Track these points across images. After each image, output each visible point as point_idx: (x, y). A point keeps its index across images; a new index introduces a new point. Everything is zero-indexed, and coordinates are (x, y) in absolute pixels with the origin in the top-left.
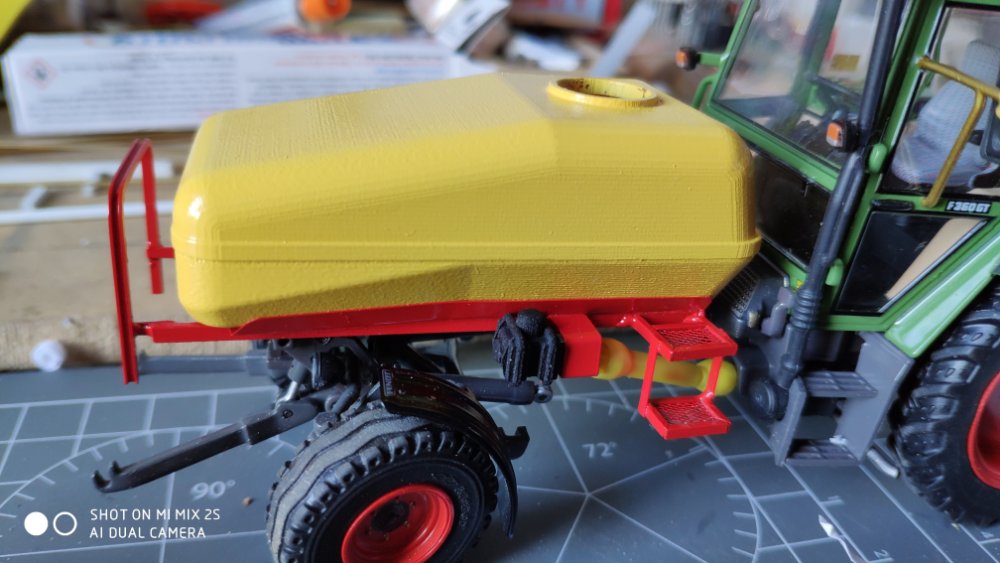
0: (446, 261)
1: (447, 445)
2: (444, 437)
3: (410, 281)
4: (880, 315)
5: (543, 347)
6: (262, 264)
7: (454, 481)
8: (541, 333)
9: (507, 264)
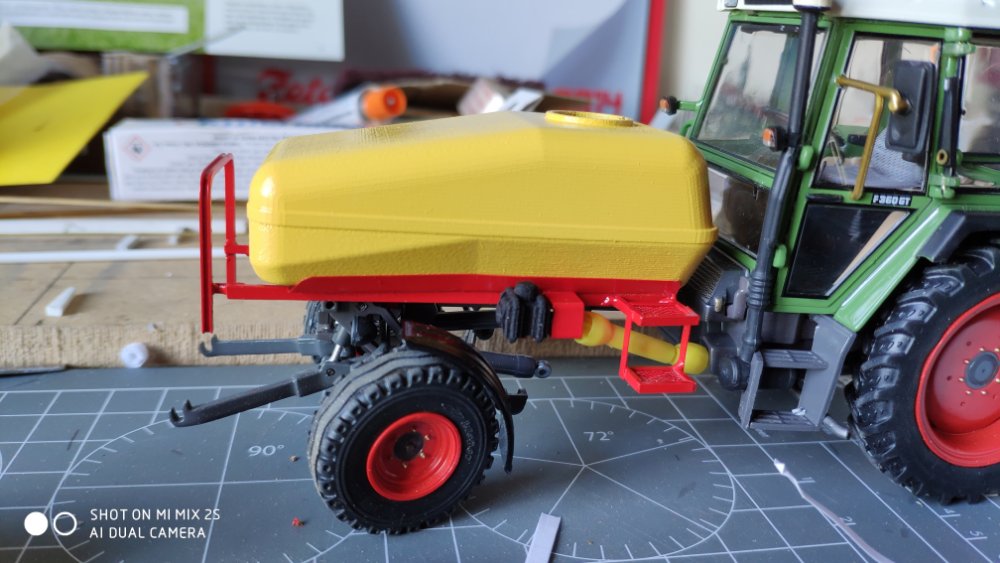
0: (457, 235)
1: (454, 380)
2: (452, 373)
3: (428, 251)
4: (826, 298)
5: (535, 308)
6: (315, 231)
7: (460, 414)
8: (534, 300)
9: (505, 240)
